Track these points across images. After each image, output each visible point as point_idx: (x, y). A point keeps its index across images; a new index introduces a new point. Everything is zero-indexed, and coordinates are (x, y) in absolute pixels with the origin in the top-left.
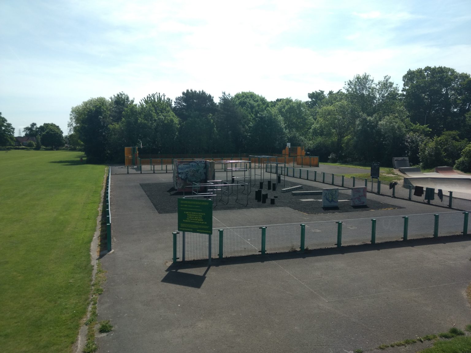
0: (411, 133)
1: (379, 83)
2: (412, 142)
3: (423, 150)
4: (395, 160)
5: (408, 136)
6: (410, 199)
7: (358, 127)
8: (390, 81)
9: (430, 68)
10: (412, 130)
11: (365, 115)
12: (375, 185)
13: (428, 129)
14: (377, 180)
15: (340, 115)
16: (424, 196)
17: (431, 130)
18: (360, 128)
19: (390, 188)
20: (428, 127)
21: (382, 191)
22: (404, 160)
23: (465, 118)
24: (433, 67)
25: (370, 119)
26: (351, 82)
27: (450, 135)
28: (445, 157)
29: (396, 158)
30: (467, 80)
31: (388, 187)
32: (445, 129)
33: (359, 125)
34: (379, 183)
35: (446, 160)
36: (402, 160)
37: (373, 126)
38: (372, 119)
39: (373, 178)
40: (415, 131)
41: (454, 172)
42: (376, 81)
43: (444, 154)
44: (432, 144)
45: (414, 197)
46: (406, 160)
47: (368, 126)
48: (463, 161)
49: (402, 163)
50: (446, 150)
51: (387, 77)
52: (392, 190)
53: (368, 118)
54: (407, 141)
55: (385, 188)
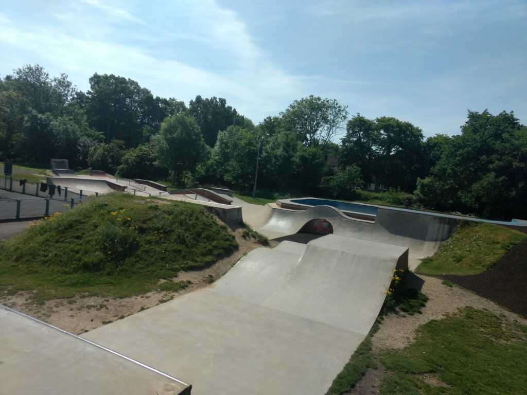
0: (85, 138)
1: (55, 80)
2: (85, 146)
3: (92, 155)
4: (54, 162)
5: (82, 140)
6: (37, 195)
7: (26, 124)
8: (68, 79)
9: (114, 76)
10: (87, 135)
11: (34, 112)
12: (8, 182)
13: (102, 136)
14: (9, 177)
15: (8, 108)
16: (48, 191)
17: (104, 137)
18: (28, 124)
19: (21, 185)
20: (102, 134)
21: (13, 188)
22: (63, 162)
23: (143, 130)
24: (116, 76)
25: (41, 118)
26: (21, 71)
27: (117, 143)
28: (111, 163)
29: (53, 160)
30: (146, 95)
31: (19, 183)
32: (114, 138)
33: (27, 121)
34: (11, 180)
35: (110, 166)
36: (61, 162)
37: (44, 124)
38: (43, 117)
39: (6, 175)
40: (88, 136)
41: (106, 176)
42: (51, 77)
43: (110, 161)
44: (100, 151)
45: (41, 193)
46: (65, 162)
47: (39, 124)
48: (122, 168)
49: (60, 165)
50: (112, 157)
51: (64, 76)
52: (22, 186)
53: (40, 116)
54: (80, 145)
55: (16, 185)
